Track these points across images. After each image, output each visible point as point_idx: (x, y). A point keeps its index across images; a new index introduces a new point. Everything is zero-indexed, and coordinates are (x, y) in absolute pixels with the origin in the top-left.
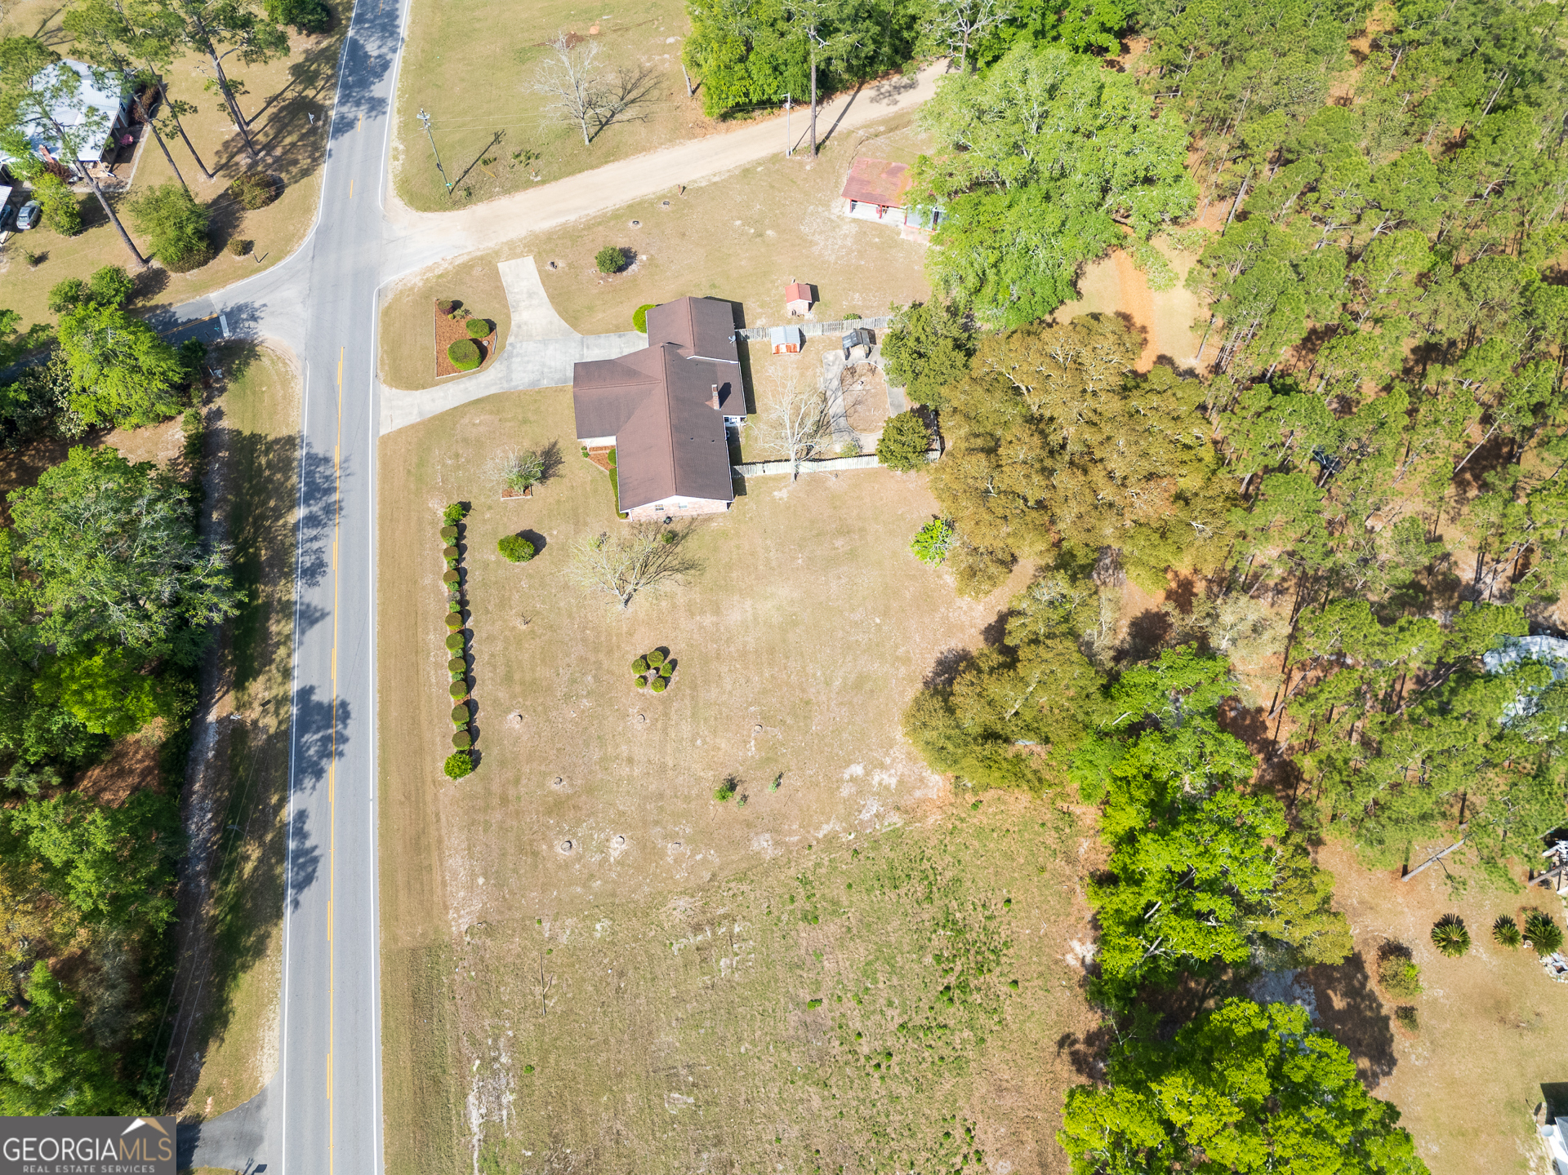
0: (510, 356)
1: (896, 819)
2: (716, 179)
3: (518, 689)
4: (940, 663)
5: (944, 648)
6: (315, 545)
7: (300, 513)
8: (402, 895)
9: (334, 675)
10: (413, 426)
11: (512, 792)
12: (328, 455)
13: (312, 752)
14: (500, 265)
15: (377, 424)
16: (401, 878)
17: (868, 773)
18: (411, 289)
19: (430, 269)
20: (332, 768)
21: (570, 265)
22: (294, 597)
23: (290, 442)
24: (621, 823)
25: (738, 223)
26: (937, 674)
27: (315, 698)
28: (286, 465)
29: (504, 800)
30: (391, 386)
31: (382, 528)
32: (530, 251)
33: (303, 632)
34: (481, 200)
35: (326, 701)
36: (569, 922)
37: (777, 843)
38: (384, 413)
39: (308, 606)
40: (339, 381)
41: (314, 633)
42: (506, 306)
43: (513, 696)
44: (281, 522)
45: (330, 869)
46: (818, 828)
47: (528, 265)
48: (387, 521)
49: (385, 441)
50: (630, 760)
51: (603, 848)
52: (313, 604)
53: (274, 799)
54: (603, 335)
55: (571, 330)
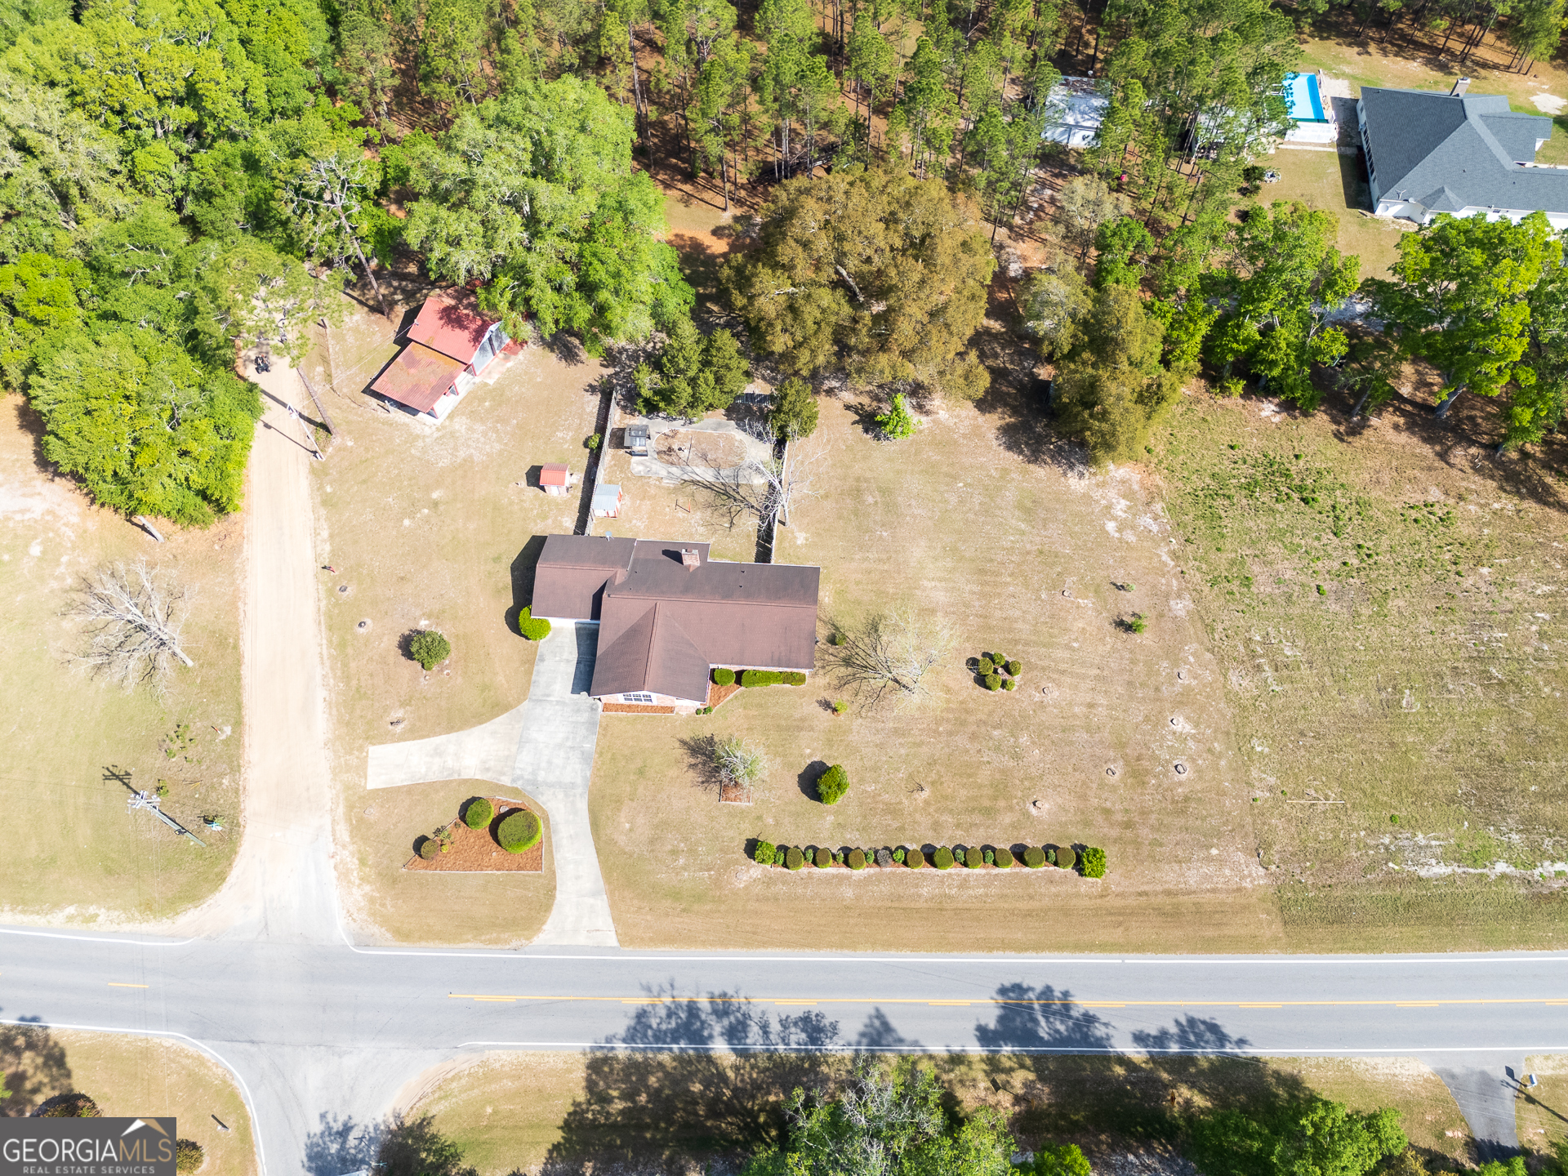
0: (535, 783)
1: (1158, 506)
2: (325, 534)
3: (1002, 803)
4: (1009, 448)
5: (995, 443)
6: (775, 1027)
7: (721, 1049)
8: (1227, 931)
9: (965, 1002)
10: (613, 905)
11: (1119, 817)
12: (633, 1013)
13: (1062, 1028)
14: (371, 786)
15: (598, 949)
16: (1210, 932)
17: (1114, 518)
18: (372, 900)
19: (343, 875)
20: (1082, 1003)
21: (403, 704)
22: (848, 1053)
23: (598, 1066)
24: (1156, 721)
25: (407, 522)
26: (1021, 452)
27: (992, 1025)
28: (637, 1071)
29: (1128, 825)
30: (539, 930)
31: (764, 944)
32: (361, 749)
33: (901, 1041)
34: (235, 806)
35: (998, 1012)
36: (1255, 773)
37: (1179, 596)
38: (582, 940)
39: (863, 1035)
40: (510, 999)
41: (902, 1027)
42: (446, 784)
43: (1011, 808)
44: (731, 1074)
45: (1202, 1006)
46: (1166, 565)
47: (376, 752)
48: (754, 938)
49: (628, 937)
50: (1091, 706)
51: (1182, 738)
52: (860, 1028)
53: (1119, 1070)
54: (534, 678)
55: (514, 711)
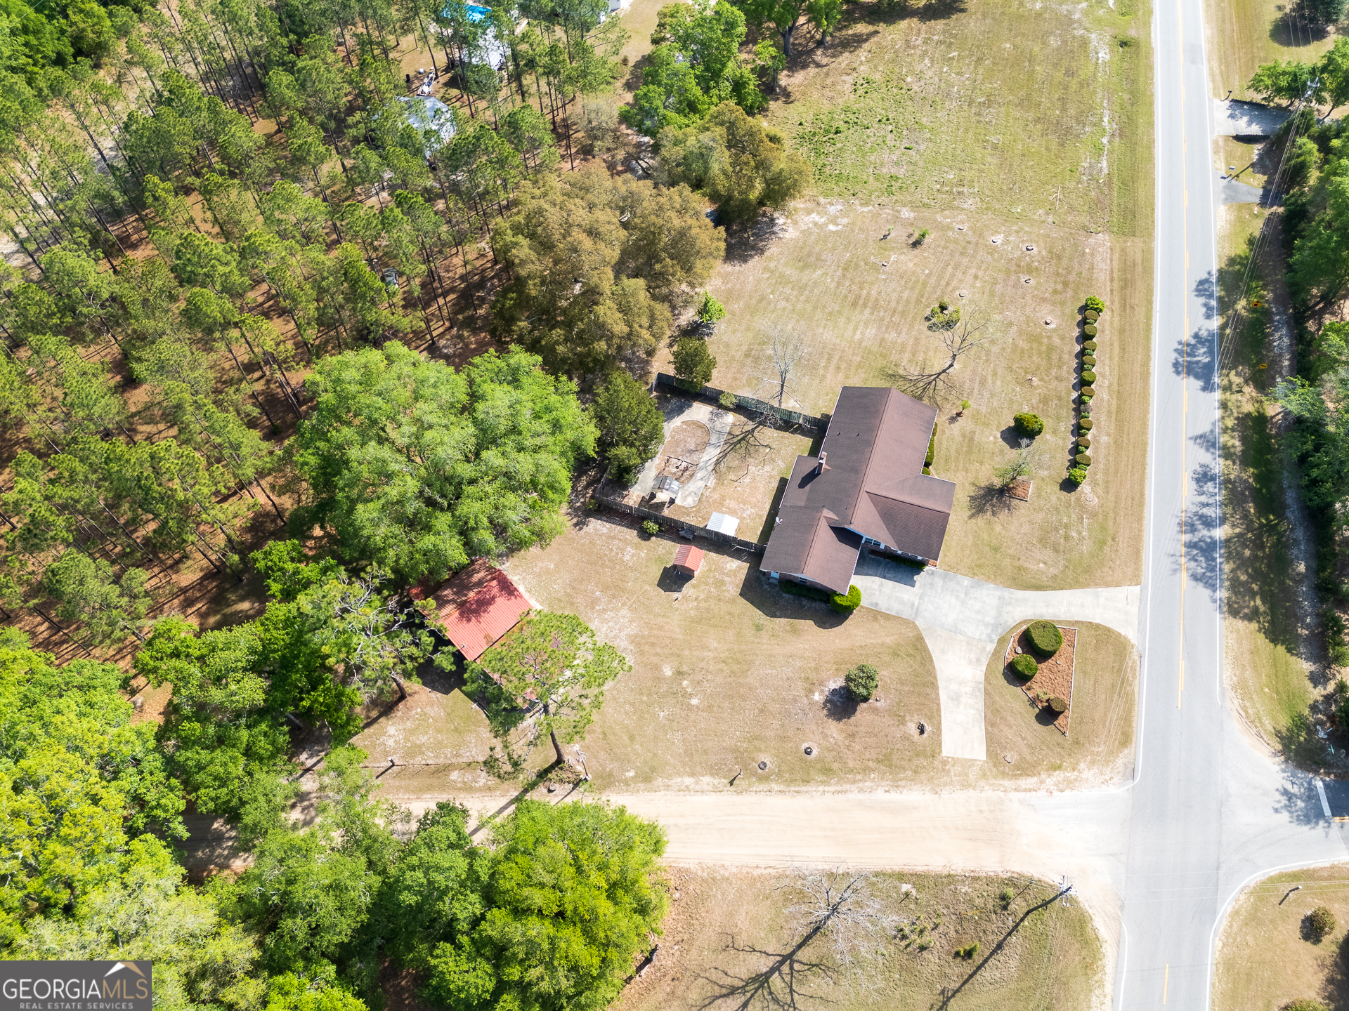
0: (996, 626)
1: (822, 200)
2: (688, 781)
3: (1045, 341)
4: (745, 261)
5: (737, 268)
6: (1203, 499)
7: (1220, 533)
8: (1139, 261)
9: (1185, 394)
10: (1107, 585)
11: (1059, 287)
12: (1193, 583)
13: (1202, 350)
14: (983, 756)
15: (1142, 599)
16: (1139, 269)
17: (826, 224)
18: (1093, 762)
19: (1070, 784)
20: (1187, 336)
21: (902, 722)
22: (1221, 461)
23: (1233, 610)
24: (992, 250)
25: (694, 701)
26: (752, 256)
27: (1200, 383)
28: (1235, 585)
29: (1066, 284)
30: (1125, 638)
31: (1142, 495)
32: (945, 763)
33: (1212, 431)
34: (990, 881)
35: (1192, 379)
36: (1036, 217)
37: (898, 212)
38: (1134, 609)
39: (1207, 450)
40: (1182, 665)
41: (1204, 428)
42: (987, 693)
43: (1049, 337)
44: (1238, 530)
45: (1187, 286)
46: (870, 211)
47: (948, 750)
48: (1138, 500)
49: (1135, 579)
50: (976, 277)
51: (1006, 242)
52: (1203, 451)
53: (1228, 331)
54: (893, 613)
55: (924, 634)
